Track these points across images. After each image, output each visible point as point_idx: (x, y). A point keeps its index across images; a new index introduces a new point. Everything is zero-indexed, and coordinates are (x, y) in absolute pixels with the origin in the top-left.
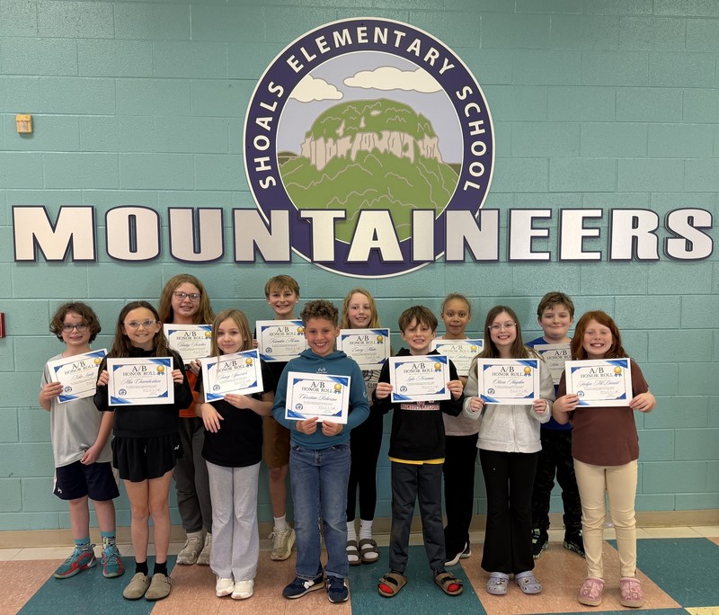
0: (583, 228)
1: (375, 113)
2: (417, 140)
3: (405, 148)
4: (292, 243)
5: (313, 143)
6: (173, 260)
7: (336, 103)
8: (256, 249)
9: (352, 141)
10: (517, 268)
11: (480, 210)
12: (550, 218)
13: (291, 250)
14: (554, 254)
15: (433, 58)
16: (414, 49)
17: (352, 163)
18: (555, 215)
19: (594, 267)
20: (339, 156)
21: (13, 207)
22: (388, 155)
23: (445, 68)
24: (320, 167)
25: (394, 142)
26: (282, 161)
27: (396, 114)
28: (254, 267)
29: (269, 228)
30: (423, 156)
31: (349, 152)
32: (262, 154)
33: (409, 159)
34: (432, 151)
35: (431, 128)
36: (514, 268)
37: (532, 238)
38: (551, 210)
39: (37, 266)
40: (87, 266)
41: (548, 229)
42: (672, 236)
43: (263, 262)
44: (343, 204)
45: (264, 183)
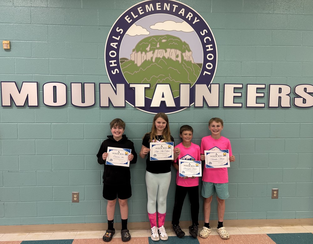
0: (257, 93)
1: (164, 41)
2: (183, 53)
3: (177, 56)
4: (126, 99)
5: (136, 54)
6: (72, 106)
7: (146, 36)
8: (110, 101)
9: (153, 53)
11: (211, 84)
12: (242, 88)
13: (125, 102)
14: (244, 104)
15: (190, 17)
16: (182, 13)
17: (153, 63)
18: (244, 87)
19: (261, 111)
20: (147, 60)
21: (1, 82)
22: (170, 60)
23: (195, 21)
24: (139, 65)
25: (172, 54)
26: (122, 62)
27: (174, 41)
28: (109, 109)
29: (116, 92)
30: (185, 60)
31: (152, 58)
32: (113, 59)
33: (179, 61)
34: (189, 57)
35: (189, 48)
36: (226, 110)
37: (234, 97)
38: (242, 84)
39: (12, 108)
40: (34, 109)
41: (241, 93)
42: (296, 97)
43: (113, 107)
44: (149, 81)
45: (114, 72)
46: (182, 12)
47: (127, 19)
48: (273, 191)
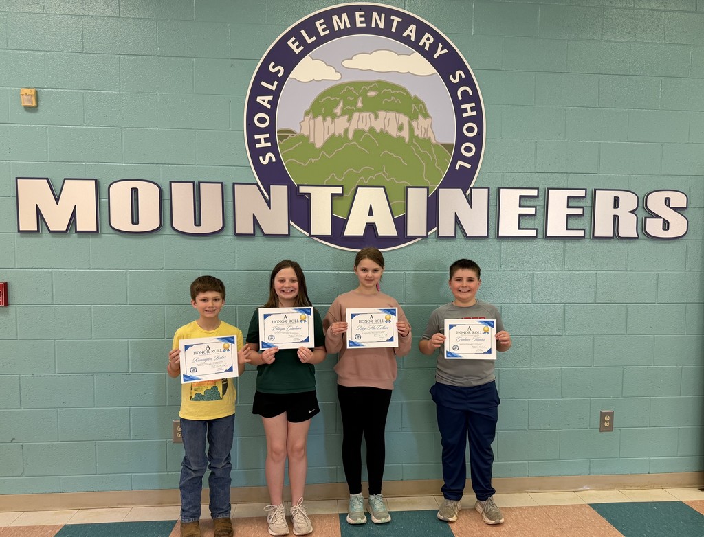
0: (568, 207)
1: (372, 94)
2: (412, 120)
3: (401, 128)
4: (291, 218)
5: (312, 121)
6: (174, 232)
7: (334, 84)
8: (256, 222)
9: (349, 120)
10: (505, 244)
11: (471, 188)
12: (537, 197)
13: (289, 224)
14: (540, 231)
15: (428, 43)
16: (410, 34)
17: (350, 141)
18: (542, 194)
19: (578, 244)
20: (337, 134)
21: (17, 178)
22: (384, 135)
23: (439, 52)
24: (319, 144)
25: (390, 122)
26: (281, 138)
27: (392, 95)
28: (253, 240)
29: (268, 203)
30: (418, 136)
31: (346, 131)
32: (262, 131)
33: (403, 139)
34: (426, 131)
35: (425, 110)
36: (503, 244)
37: (520, 215)
38: (538, 189)
39: (41, 236)
40: (89, 237)
41: (535, 207)
42: (650, 216)
43: (262, 235)
44: (340, 180)
45: (264, 159)
46: (411, 32)
47: (292, 44)
48: (603, 415)
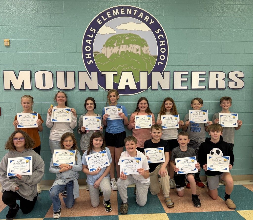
0: (199, 78)
1: (127, 38)
2: (142, 47)
3: (138, 50)
4: (99, 83)
5: (106, 49)
6: (57, 89)
7: (114, 35)
8: (86, 85)
9: (119, 48)
10: (176, 92)
11: (164, 72)
12: (188, 74)
13: (98, 86)
14: (189, 87)
15: (147, 19)
16: (141, 16)
17: (119, 55)
18: (190, 73)
19: (203, 91)
20: (115, 53)
21: (3, 71)
22: (132, 53)
23: (151, 22)
24: (108, 57)
25: (134, 48)
26: (95, 55)
27: (135, 38)
28: (85, 91)
29: (91, 78)
30: (144, 53)
31: (118, 52)
32: (88, 52)
33: (139, 54)
34: (147, 51)
35: (147, 43)
36: (175, 92)
37: (182, 81)
38: (188, 71)
39: (12, 91)
40: (28, 91)
41: (187, 78)
42: (230, 81)
43: (89, 90)
44: (116, 70)
45: (89, 63)
46: (141, 15)
47: (99, 21)
